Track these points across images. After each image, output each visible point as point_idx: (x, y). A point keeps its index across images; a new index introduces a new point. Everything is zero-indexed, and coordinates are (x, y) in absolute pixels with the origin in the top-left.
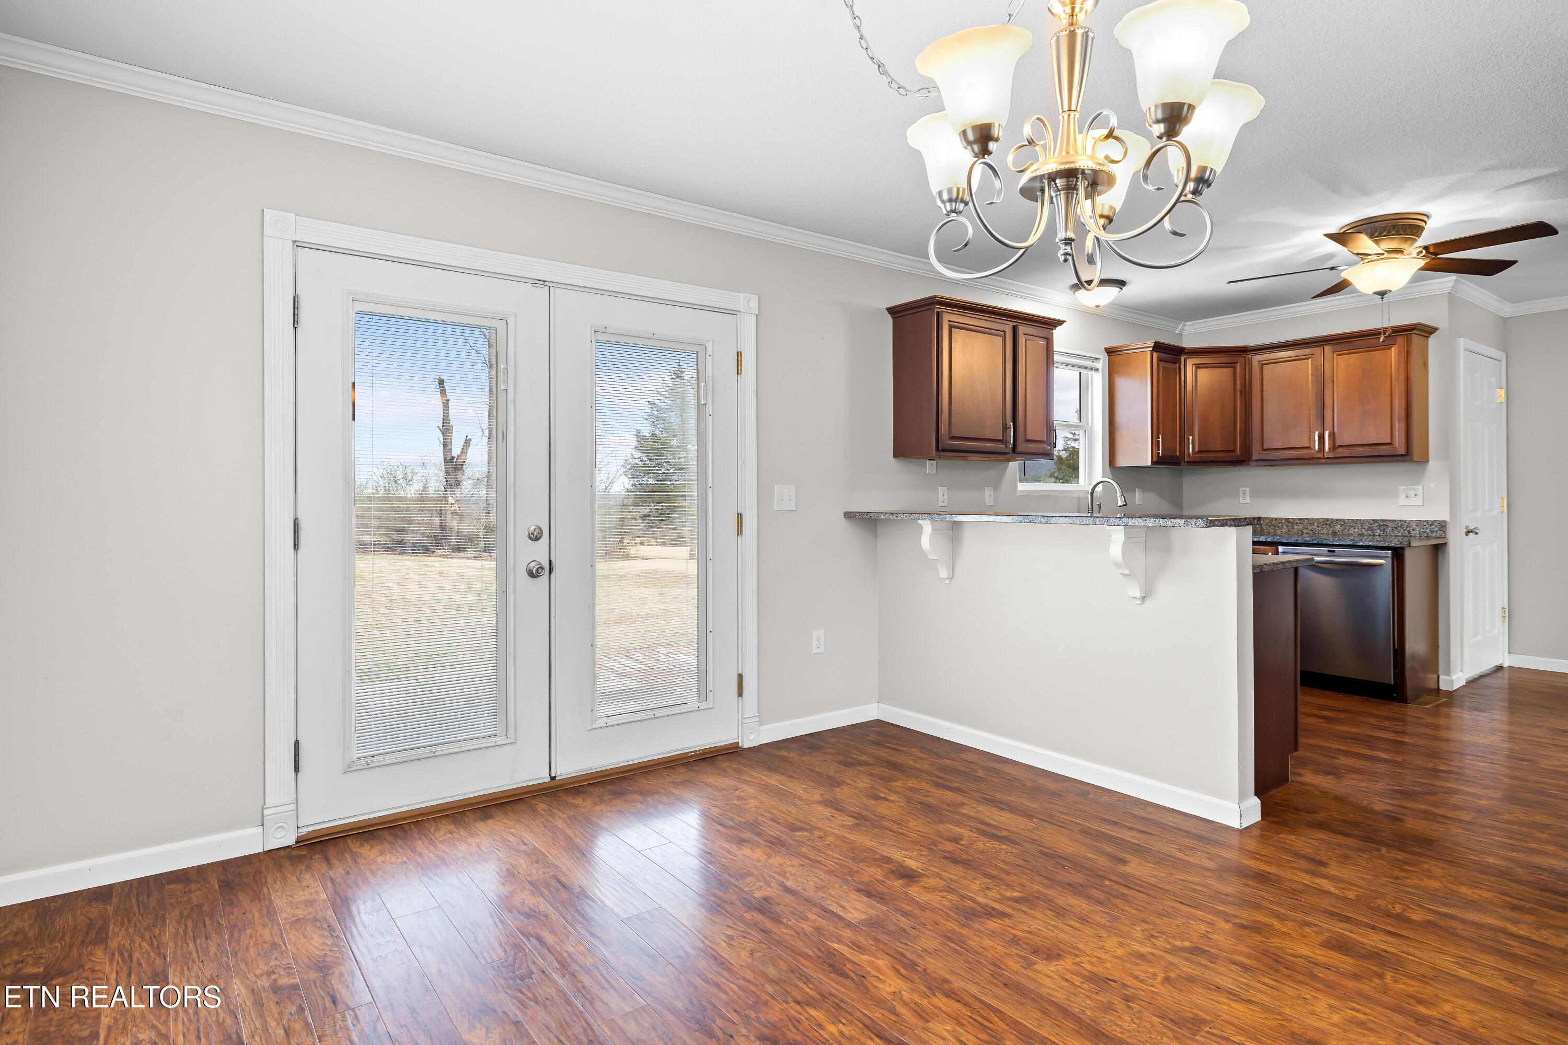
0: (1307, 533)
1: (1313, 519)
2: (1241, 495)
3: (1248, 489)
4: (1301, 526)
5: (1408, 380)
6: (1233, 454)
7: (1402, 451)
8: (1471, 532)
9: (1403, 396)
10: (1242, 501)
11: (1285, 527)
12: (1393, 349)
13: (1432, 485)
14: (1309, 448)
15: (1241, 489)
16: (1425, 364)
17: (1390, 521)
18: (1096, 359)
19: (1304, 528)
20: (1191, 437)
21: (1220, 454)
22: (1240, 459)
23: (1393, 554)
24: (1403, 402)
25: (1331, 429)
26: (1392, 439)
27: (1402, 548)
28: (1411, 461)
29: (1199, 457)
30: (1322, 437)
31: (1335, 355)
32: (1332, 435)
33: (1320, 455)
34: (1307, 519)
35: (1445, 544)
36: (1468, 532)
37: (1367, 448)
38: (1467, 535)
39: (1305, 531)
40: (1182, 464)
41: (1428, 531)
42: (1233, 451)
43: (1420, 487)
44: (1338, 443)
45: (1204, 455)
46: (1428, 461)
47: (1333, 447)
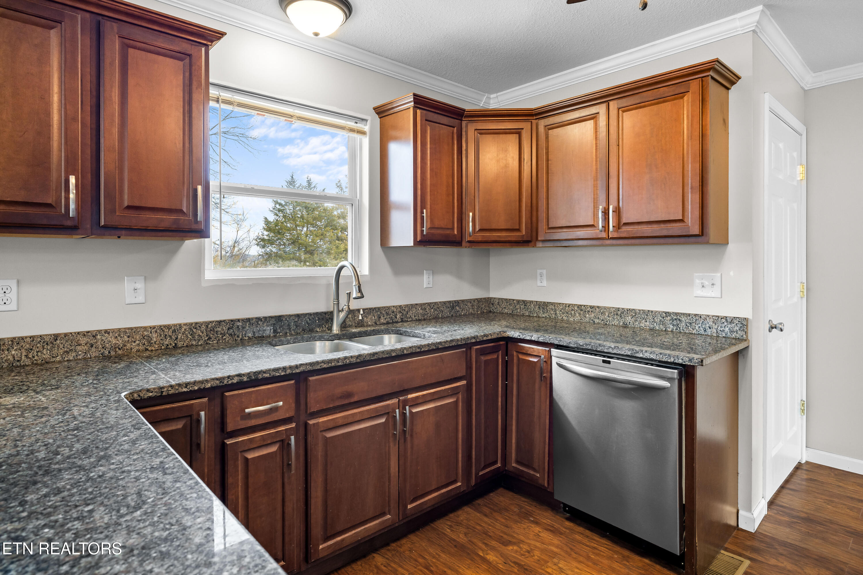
0: (598, 323)
1: (605, 308)
2: (539, 277)
3: (544, 272)
4: (593, 315)
5: (703, 136)
6: (518, 234)
7: (696, 230)
8: (776, 328)
9: (698, 159)
10: (539, 284)
11: (577, 315)
12: (685, 98)
13: (732, 273)
14: (592, 226)
15: (539, 271)
16: (725, 122)
17: (684, 314)
18: (363, 120)
19: (595, 317)
20: (471, 214)
21: (504, 234)
22: (525, 239)
23: (680, 374)
24: (698, 166)
25: (616, 204)
26: (683, 215)
27: (693, 367)
28: (707, 243)
29: (480, 236)
30: (606, 213)
31: (620, 112)
32: (618, 211)
33: (604, 235)
34: (598, 307)
35: (747, 347)
36: (772, 327)
37: (655, 227)
38: (770, 331)
39: (597, 321)
40: (464, 244)
41: (727, 329)
42: (518, 230)
43: (719, 275)
44: (624, 220)
45: (487, 234)
46: (726, 243)
47: (619, 226)
